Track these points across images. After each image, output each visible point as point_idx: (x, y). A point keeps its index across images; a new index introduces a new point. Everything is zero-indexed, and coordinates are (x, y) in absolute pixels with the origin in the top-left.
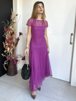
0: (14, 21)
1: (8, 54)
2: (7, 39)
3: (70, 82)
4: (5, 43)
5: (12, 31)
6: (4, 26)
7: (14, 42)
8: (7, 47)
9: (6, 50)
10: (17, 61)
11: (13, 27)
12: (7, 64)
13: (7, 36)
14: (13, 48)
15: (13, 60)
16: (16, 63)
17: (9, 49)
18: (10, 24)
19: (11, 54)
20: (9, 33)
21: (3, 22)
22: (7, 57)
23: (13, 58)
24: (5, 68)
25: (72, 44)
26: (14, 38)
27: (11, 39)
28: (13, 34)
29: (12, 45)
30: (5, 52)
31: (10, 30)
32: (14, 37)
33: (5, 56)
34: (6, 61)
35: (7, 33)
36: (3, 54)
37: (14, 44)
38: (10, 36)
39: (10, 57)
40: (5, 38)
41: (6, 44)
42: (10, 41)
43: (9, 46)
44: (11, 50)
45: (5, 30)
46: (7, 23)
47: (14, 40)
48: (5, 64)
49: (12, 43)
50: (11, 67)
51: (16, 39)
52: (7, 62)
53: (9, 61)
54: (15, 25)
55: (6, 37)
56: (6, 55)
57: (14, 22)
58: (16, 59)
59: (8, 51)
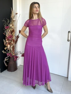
0: (14, 19)
1: (9, 50)
2: (8, 36)
3: (67, 78)
4: (5, 40)
5: (12, 29)
6: (4, 24)
7: (14, 39)
8: (7, 44)
9: (7, 47)
10: (17, 57)
11: (13, 25)
12: (7, 61)
13: (8, 34)
14: (13, 45)
15: (13, 56)
16: (16, 60)
17: (9, 46)
18: (10, 23)
19: (11, 51)
20: (10, 31)
21: (4, 20)
22: (8, 54)
23: (14, 55)
24: (6, 64)
25: (69, 41)
26: (14, 36)
27: (11, 37)
28: (13, 31)
29: (12, 42)
30: (5, 49)
31: (10, 28)
32: (14, 34)
33: (5, 52)
34: (7, 57)
35: (7, 30)
36: (3, 51)
37: (14, 42)
38: (10, 34)
39: (10, 54)
40: (5, 36)
41: (7, 42)
42: (10, 39)
43: (10, 44)
44: (11, 47)
45: (6, 28)
46: (7, 21)
47: (14, 38)
48: (6, 60)
49: (12, 41)
50: (11, 63)
51: (16, 36)
52: (7, 59)
53: (9, 57)
54: (15, 23)
55: (6, 34)
56: (7, 52)
57: (14, 21)
58: (16, 56)
59: (8, 48)
